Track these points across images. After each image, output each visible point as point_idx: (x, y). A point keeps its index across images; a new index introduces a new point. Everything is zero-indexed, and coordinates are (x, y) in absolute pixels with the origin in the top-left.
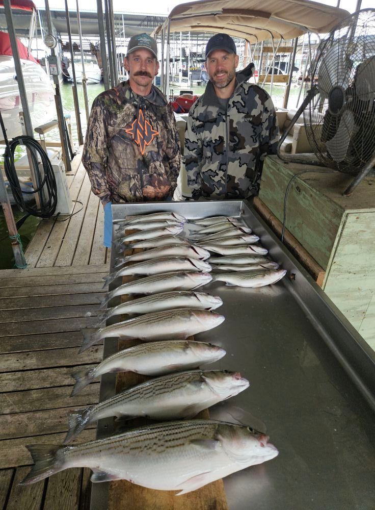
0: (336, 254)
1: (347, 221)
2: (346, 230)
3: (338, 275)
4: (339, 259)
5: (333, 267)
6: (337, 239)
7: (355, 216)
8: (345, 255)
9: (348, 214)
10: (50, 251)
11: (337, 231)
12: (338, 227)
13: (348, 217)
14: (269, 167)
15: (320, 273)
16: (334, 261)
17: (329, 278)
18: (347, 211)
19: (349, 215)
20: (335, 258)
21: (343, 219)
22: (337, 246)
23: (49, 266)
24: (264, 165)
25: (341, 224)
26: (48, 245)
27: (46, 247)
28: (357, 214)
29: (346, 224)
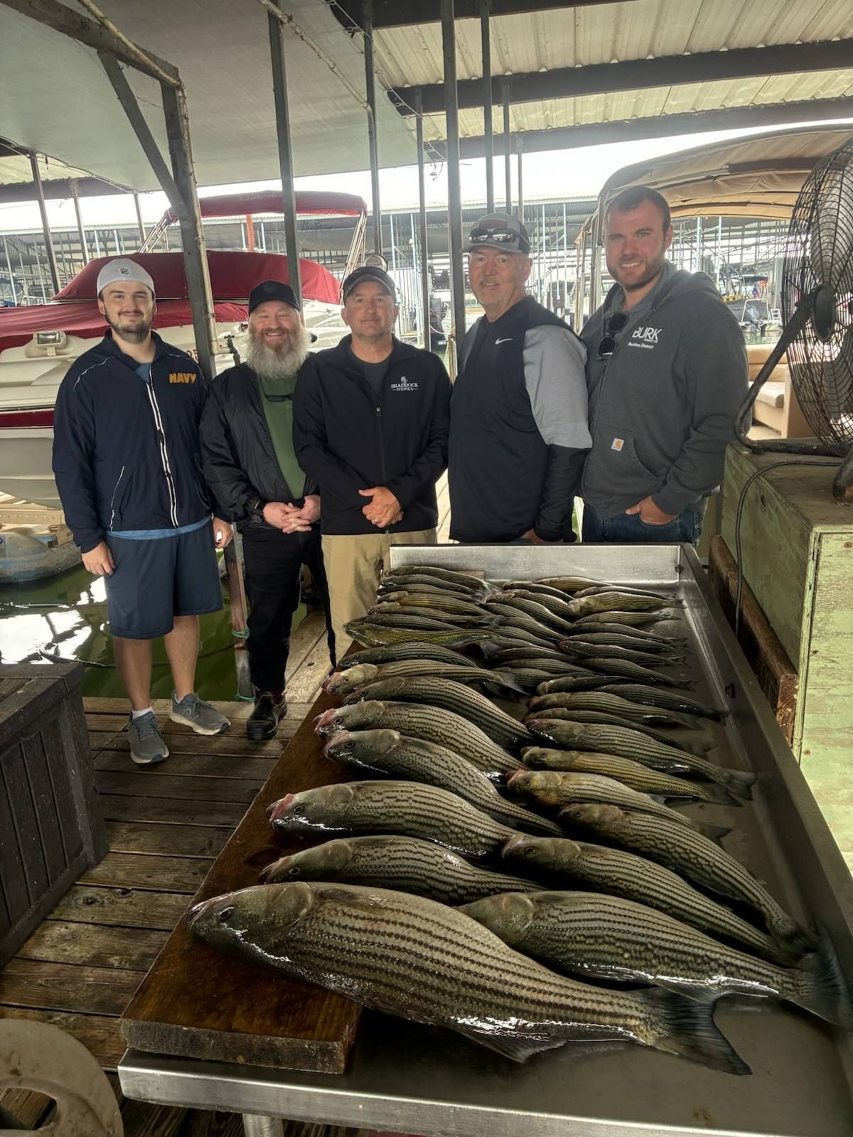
0: (814, 632)
1: (822, 550)
2: (823, 573)
3: (834, 686)
4: (826, 644)
5: (814, 664)
6: (808, 595)
7: (841, 539)
8: (838, 634)
9: (821, 534)
10: (310, 673)
11: (805, 575)
12: (806, 565)
13: (823, 542)
14: (731, 466)
15: (782, 677)
16: (812, 649)
17: (808, 692)
18: (818, 529)
19: (824, 536)
20: (813, 642)
21: (813, 545)
22: (813, 611)
23: (301, 700)
24: (726, 462)
25: (811, 558)
26: (309, 660)
27: (305, 664)
28: (844, 536)
29: (822, 558)
